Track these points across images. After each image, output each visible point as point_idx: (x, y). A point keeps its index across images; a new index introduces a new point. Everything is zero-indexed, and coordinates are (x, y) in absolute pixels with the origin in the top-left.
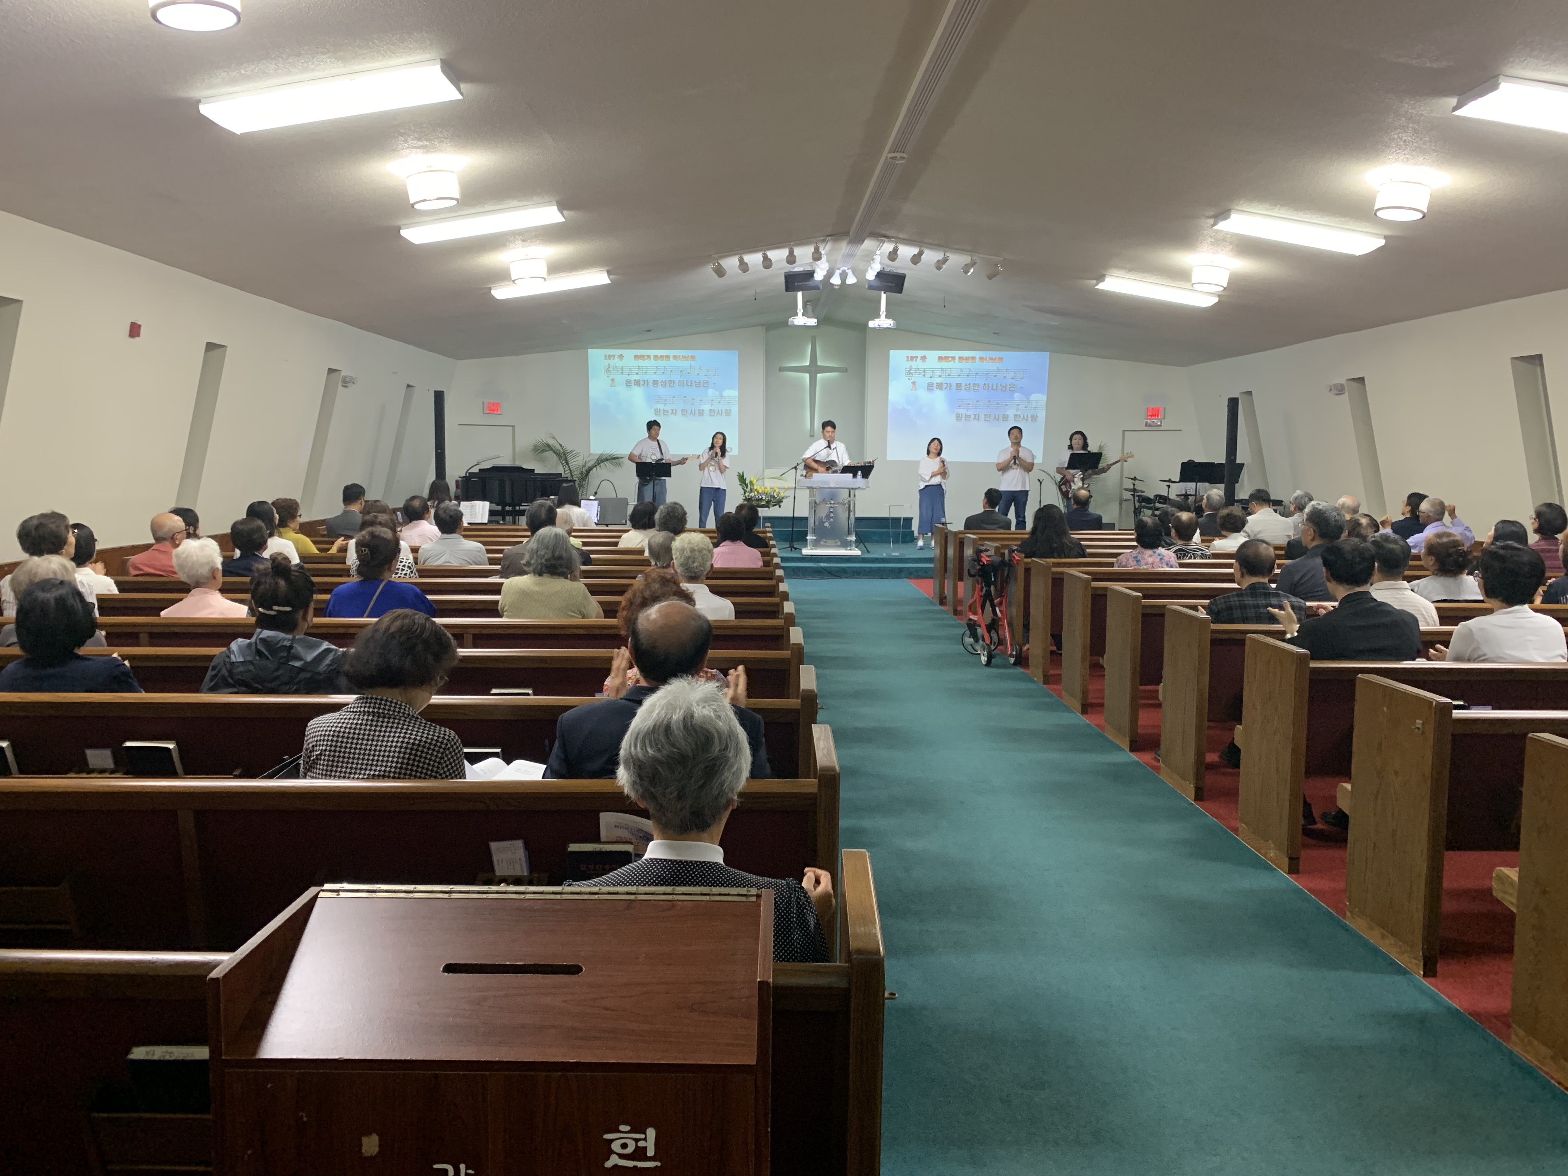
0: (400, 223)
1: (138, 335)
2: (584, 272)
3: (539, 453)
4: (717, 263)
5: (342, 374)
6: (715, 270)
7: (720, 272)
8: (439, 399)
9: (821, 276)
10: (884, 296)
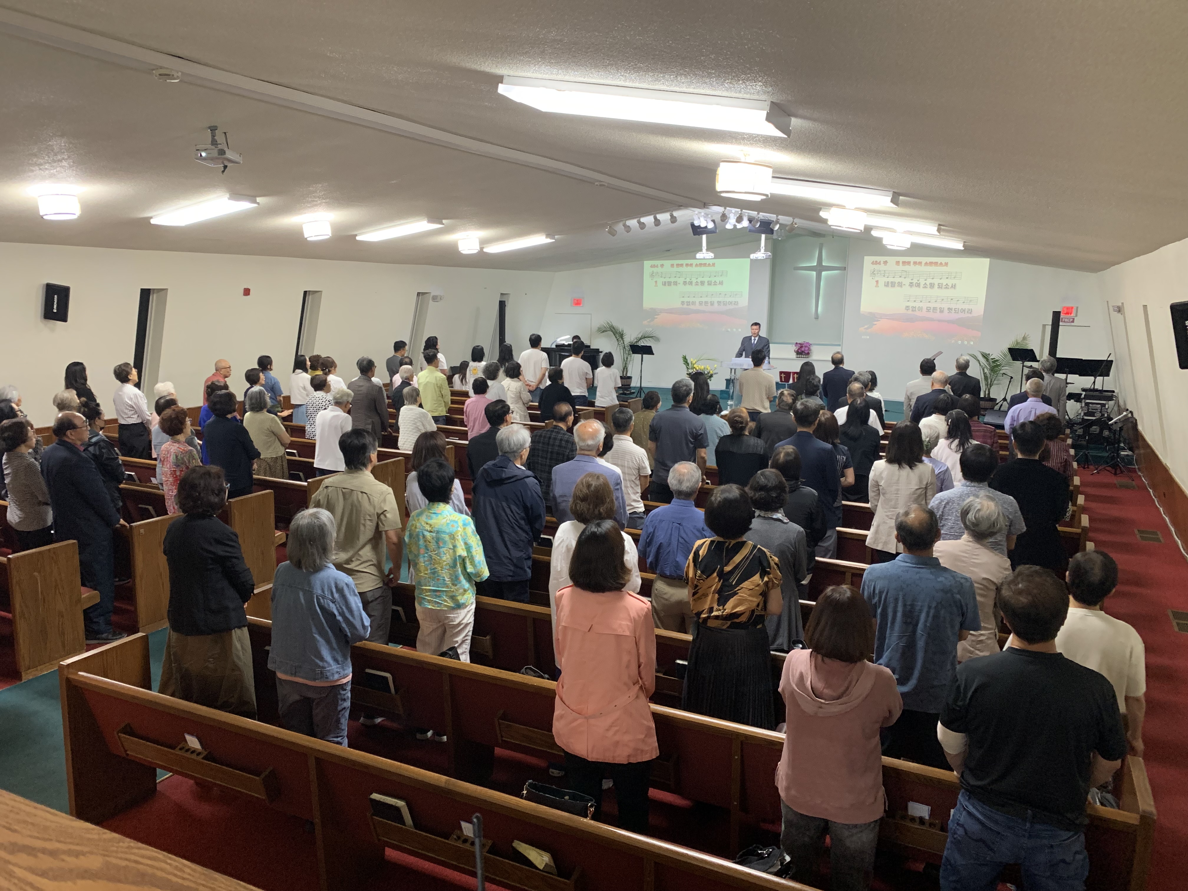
0: (354, 233)
1: (249, 294)
2: (532, 236)
3: (603, 332)
4: (610, 227)
5: (432, 295)
6: (609, 232)
7: (613, 233)
8: (502, 305)
9: (711, 225)
10: (763, 236)
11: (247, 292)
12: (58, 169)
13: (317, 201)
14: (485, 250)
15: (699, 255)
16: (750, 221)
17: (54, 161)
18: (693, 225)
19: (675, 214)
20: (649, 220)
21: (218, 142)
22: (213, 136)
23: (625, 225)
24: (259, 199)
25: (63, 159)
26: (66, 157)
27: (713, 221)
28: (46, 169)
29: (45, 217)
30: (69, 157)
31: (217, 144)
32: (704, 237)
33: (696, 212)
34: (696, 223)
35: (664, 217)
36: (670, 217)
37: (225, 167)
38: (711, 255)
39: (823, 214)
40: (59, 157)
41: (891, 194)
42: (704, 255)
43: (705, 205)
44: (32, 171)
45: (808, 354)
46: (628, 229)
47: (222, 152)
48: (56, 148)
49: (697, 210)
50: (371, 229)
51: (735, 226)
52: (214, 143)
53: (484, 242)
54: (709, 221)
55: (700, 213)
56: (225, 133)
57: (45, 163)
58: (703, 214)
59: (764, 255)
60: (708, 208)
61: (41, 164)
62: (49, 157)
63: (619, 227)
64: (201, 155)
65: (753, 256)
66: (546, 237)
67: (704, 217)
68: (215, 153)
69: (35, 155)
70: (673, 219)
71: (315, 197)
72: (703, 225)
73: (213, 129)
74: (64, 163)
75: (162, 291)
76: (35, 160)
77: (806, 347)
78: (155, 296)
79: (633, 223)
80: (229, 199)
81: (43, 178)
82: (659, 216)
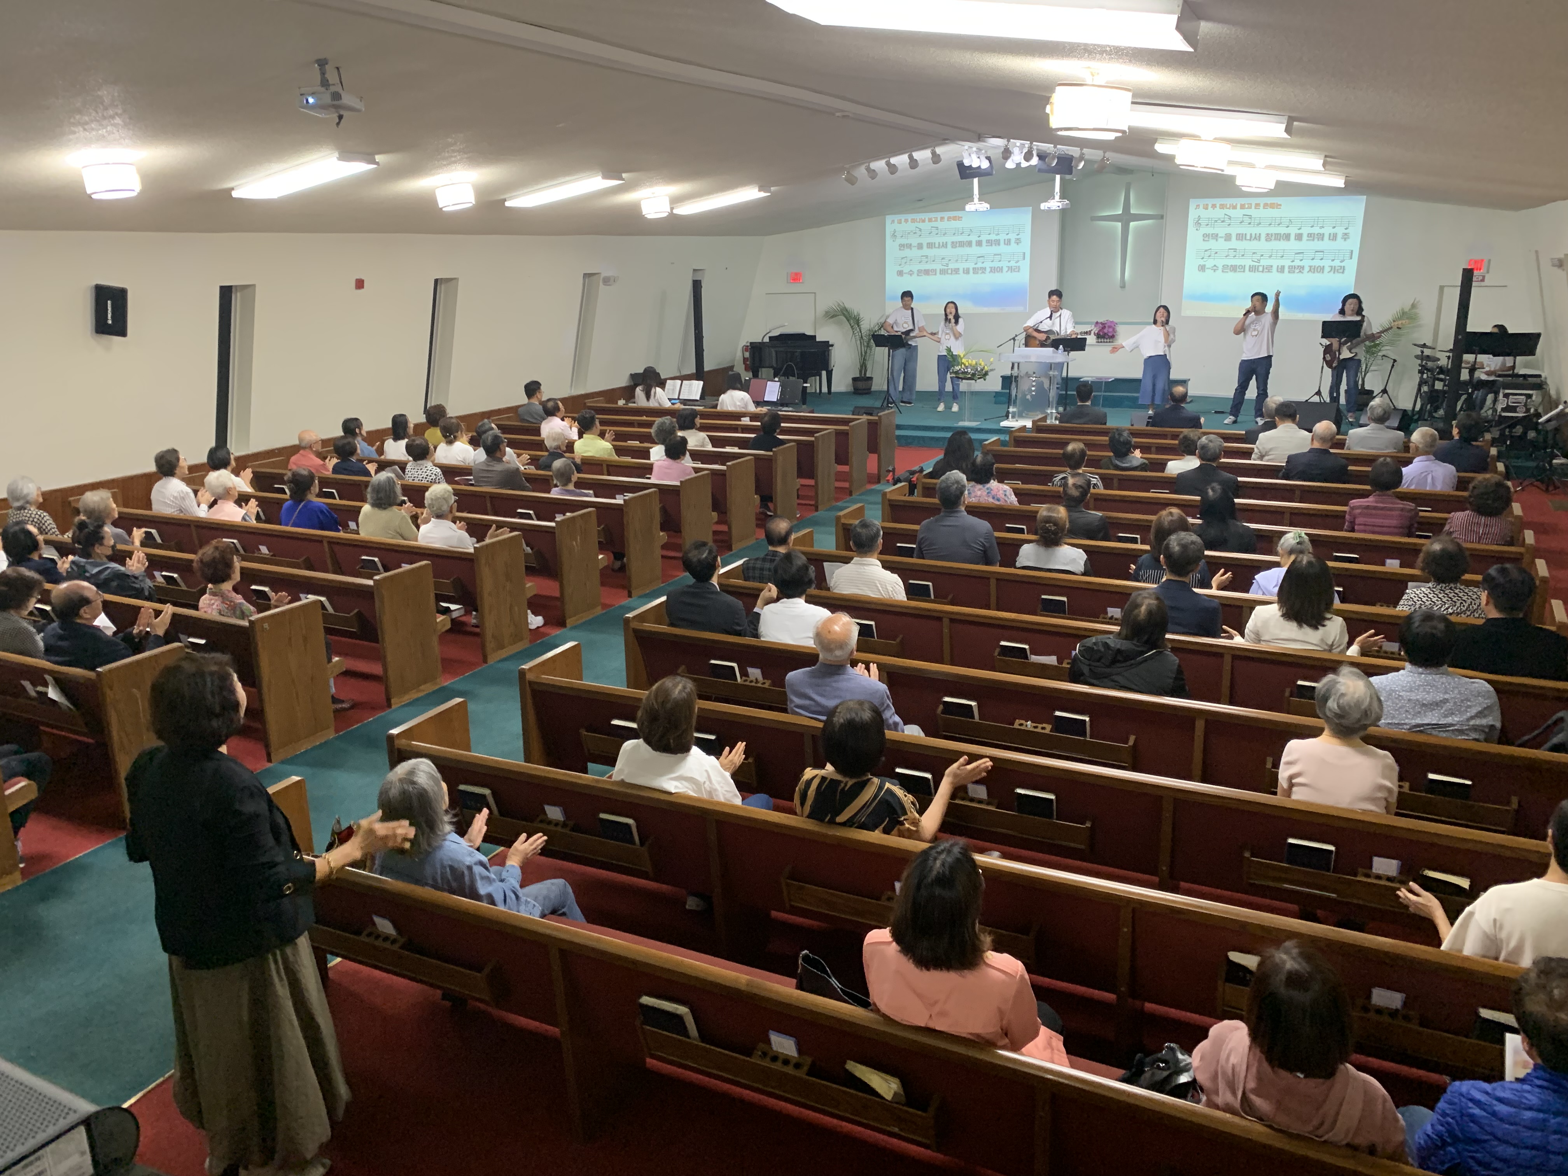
0: (503, 197)
1: (363, 287)
2: (739, 189)
3: (832, 317)
4: (848, 172)
5: (603, 276)
6: (847, 180)
7: (851, 181)
8: (697, 286)
9: (985, 165)
10: (1058, 177)
11: (360, 284)
12: (109, 128)
13: (455, 157)
14: (675, 211)
15: (969, 207)
16: (1042, 157)
17: (104, 118)
18: (960, 165)
19: (939, 150)
20: (900, 160)
21: (331, 82)
22: (323, 74)
23: (868, 169)
24: (378, 158)
25: (117, 114)
26: (119, 111)
27: (988, 158)
28: (93, 129)
29: (94, 196)
30: (125, 111)
31: (329, 85)
32: (976, 180)
33: (966, 147)
34: (967, 163)
35: (923, 155)
36: (930, 155)
37: (341, 117)
38: (985, 206)
39: (1161, 148)
40: (111, 112)
41: (1285, 119)
42: (976, 206)
43: (979, 137)
44: (74, 133)
45: (1113, 337)
46: (873, 174)
47: (336, 96)
48: (107, 101)
49: (967, 145)
50: (525, 191)
51: (1018, 165)
52: (325, 83)
53: (675, 200)
54: (983, 158)
55: (970, 147)
56: (338, 68)
57: (92, 121)
58: (974, 149)
59: (1060, 204)
60: (984, 141)
61: (86, 123)
62: (97, 112)
63: (861, 172)
64: (307, 100)
65: (1044, 206)
66: (760, 190)
67: (977, 153)
68: (327, 99)
69: (79, 112)
70: (936, 158)
71: (453, 151)
72: (975, 165)
73: (322, 63)
74: (118, 120)
75: (248, 289)
76: (78, 117)
77: (1109, 327)
78: (238, 294)
79: (879, 165)
80: (340, 159)
81: (88, 142)
82: (917, 155)
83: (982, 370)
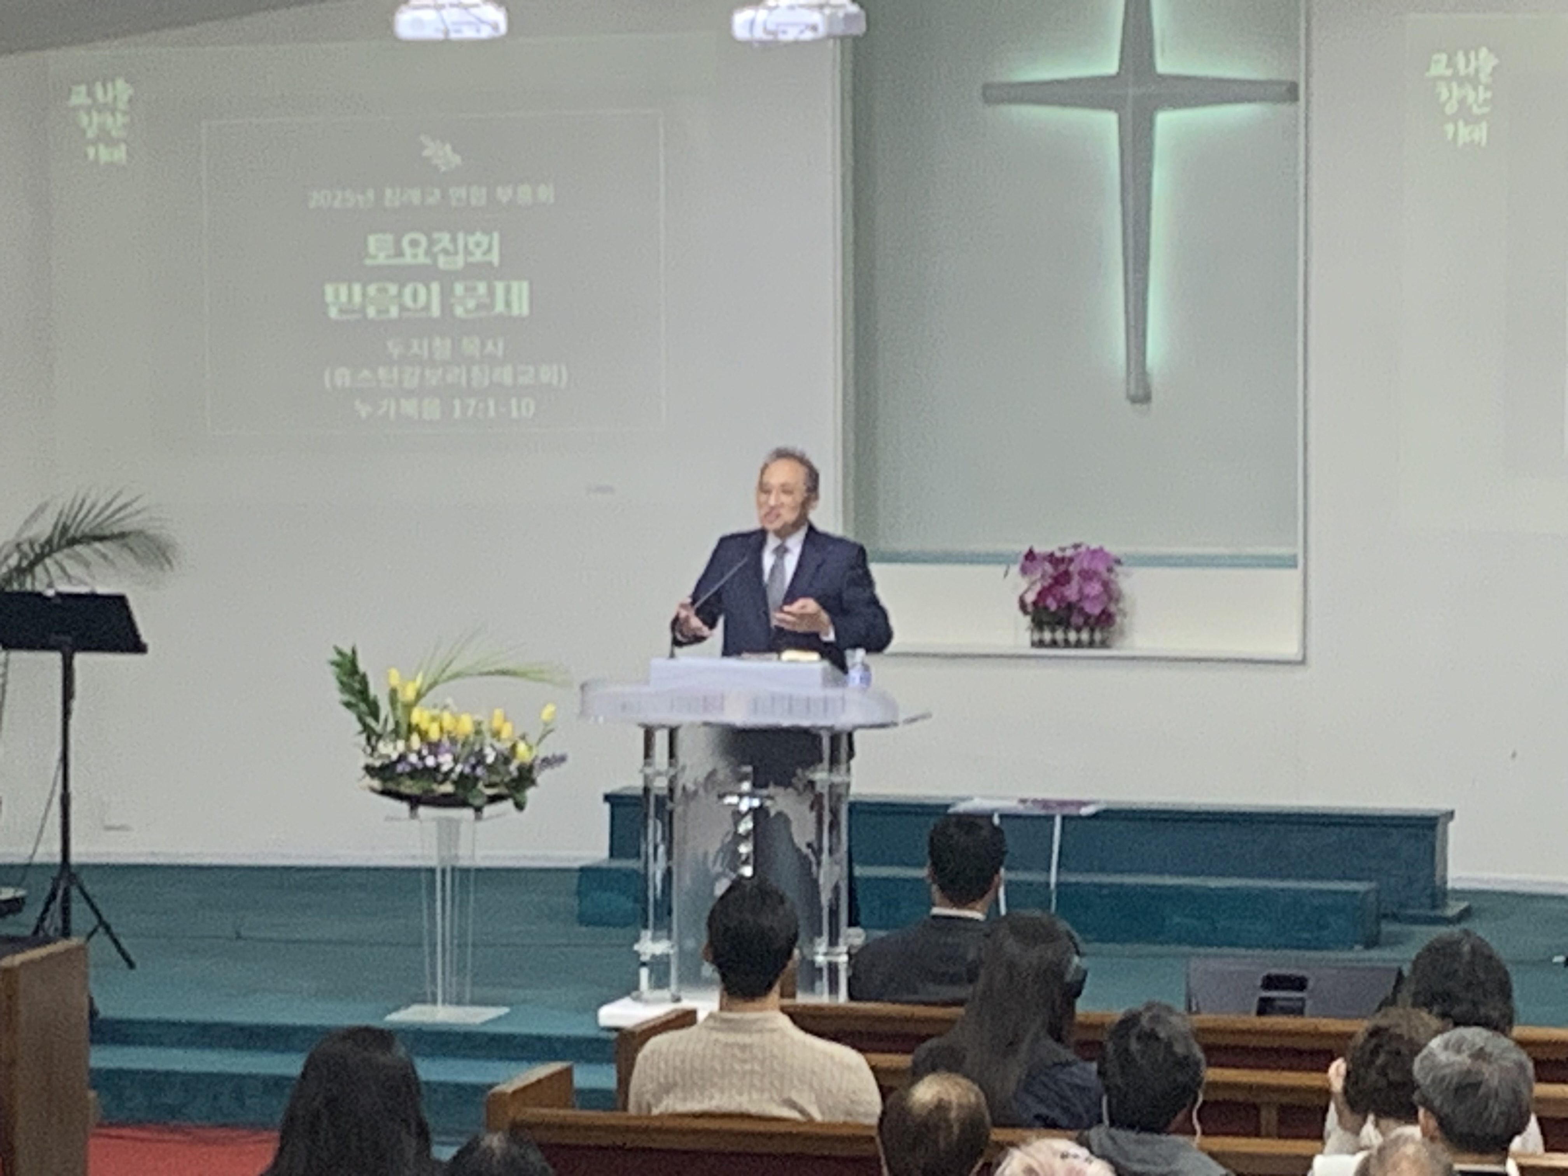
45: (1105, 619)
77: (1087, 576)
83: (505, 759)
